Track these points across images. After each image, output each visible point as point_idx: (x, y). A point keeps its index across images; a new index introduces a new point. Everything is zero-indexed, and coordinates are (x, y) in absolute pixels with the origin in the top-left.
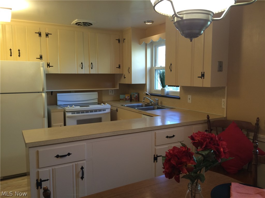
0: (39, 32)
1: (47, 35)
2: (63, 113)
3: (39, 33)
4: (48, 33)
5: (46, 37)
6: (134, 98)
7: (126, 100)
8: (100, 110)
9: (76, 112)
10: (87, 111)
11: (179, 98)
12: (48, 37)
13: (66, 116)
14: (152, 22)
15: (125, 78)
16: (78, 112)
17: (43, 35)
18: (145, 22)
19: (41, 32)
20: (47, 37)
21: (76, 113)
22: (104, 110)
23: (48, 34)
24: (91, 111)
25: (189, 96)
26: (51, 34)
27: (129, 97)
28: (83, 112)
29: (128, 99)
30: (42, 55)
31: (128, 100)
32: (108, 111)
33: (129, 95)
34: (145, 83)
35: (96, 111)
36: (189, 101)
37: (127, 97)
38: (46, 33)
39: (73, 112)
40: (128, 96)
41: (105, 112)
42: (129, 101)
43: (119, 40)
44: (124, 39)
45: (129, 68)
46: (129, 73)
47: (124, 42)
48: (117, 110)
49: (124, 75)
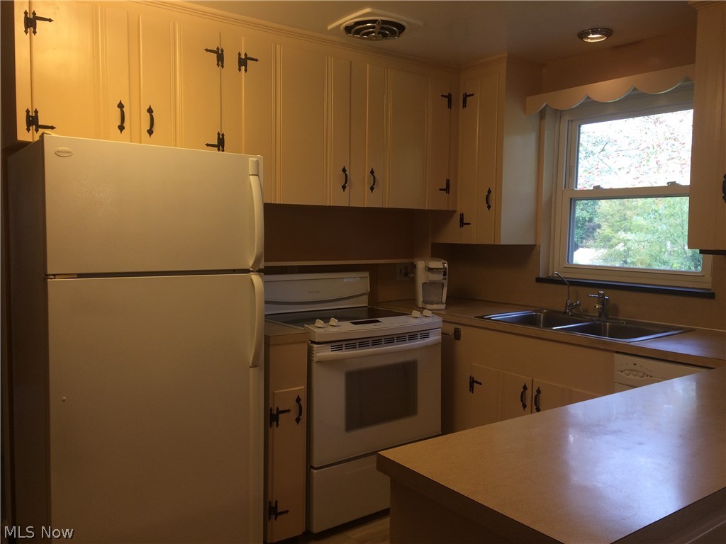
0: (218, 48)
1: (243, 62)
2: (305, 346)
3: (216, 52)
5: (240, 70)
8: (413, 336)
9: (344, 343)
10: (376, 341)
12: (246, 70)
13: (315, 360)
14: (609, 32)
15: (462, 224)
16: (350, 343)
17: (231, 61)
18: (582, 36)
19: (222, 51)
20: (243, 68)
21: (344, 346)
22: (424, 334)
23: (247, 58)
24: (389, 339)
26: (256, 60)
28: (364, 342)
30: (223, 135)
32: (435, 338)
35: (401, 338)
38: (240, 54)
39: (336, 344)
41: (429, 341)
43: (449, 97)
44: (466, 96)
45: (489, 192)
46: (489, 207)
47: (464, 106)
48: (457, 334)
49: (462, 215)
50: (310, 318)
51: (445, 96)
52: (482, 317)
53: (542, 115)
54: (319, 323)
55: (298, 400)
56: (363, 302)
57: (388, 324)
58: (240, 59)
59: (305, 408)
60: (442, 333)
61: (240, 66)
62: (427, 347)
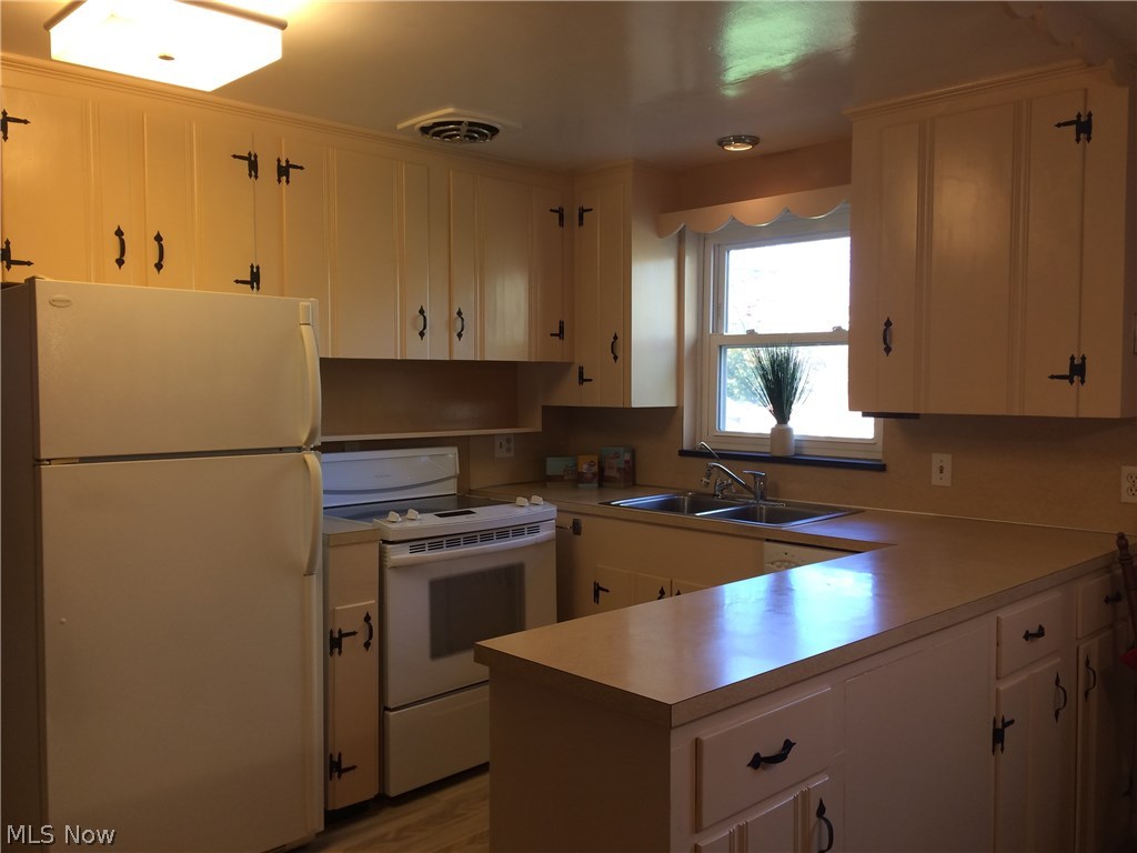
0: (250, 154)
1: (283, 171)
2: (375, 549)
3: (248, 158)
4: (287, 161)
5: (279, 181)
6: (619, 469)
7: (579, 479)
8: (518, 531)
9: (426, 542)
10: (470, 538)
11: (881, 468)
12: (288, 182)
13: (389, 564)
14: (754, 141)
15: (582, 380)
16: (436, 542)
17: (267, 169)
18: (722, 143)
19: (256, 156)
20: (284, 178)
21: (427, 546)
22: (534, 529)
23: (289, 166)
24: (486, 536)
25: (941, 459)
26: (301, 168)
27: (595, 469)
28: (453, 540)
29: (589, 476)
30: (258, 268)
31: (589, 481)
32: (547, 532)
33: (595, 458)
34: (672, 403)
35: (502, 533)
36: (941, 480)
37: (584, 468)
38: (279, 161)
39: (417, 543)
40: (591, 464)
41: (537, 536)
42: (596, 485)
43: (560, 212)
44: (582, 211)
45: (616, 338)
46: (616, 358)
47: (581, 224)
48: (577, 528)
49: (581, 369)
50: (380, 511)
51: (556, 211)
52: (609, 504)
53: (681, 239)
54: (393, 516)
55: (367, 618)
56: (450, 488)
57: (485, 516)
58: (279, 167)
59: (376, 629)
60: (557, 527)
61: (280, 175)
62: (537, 545)
